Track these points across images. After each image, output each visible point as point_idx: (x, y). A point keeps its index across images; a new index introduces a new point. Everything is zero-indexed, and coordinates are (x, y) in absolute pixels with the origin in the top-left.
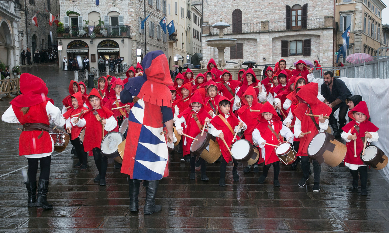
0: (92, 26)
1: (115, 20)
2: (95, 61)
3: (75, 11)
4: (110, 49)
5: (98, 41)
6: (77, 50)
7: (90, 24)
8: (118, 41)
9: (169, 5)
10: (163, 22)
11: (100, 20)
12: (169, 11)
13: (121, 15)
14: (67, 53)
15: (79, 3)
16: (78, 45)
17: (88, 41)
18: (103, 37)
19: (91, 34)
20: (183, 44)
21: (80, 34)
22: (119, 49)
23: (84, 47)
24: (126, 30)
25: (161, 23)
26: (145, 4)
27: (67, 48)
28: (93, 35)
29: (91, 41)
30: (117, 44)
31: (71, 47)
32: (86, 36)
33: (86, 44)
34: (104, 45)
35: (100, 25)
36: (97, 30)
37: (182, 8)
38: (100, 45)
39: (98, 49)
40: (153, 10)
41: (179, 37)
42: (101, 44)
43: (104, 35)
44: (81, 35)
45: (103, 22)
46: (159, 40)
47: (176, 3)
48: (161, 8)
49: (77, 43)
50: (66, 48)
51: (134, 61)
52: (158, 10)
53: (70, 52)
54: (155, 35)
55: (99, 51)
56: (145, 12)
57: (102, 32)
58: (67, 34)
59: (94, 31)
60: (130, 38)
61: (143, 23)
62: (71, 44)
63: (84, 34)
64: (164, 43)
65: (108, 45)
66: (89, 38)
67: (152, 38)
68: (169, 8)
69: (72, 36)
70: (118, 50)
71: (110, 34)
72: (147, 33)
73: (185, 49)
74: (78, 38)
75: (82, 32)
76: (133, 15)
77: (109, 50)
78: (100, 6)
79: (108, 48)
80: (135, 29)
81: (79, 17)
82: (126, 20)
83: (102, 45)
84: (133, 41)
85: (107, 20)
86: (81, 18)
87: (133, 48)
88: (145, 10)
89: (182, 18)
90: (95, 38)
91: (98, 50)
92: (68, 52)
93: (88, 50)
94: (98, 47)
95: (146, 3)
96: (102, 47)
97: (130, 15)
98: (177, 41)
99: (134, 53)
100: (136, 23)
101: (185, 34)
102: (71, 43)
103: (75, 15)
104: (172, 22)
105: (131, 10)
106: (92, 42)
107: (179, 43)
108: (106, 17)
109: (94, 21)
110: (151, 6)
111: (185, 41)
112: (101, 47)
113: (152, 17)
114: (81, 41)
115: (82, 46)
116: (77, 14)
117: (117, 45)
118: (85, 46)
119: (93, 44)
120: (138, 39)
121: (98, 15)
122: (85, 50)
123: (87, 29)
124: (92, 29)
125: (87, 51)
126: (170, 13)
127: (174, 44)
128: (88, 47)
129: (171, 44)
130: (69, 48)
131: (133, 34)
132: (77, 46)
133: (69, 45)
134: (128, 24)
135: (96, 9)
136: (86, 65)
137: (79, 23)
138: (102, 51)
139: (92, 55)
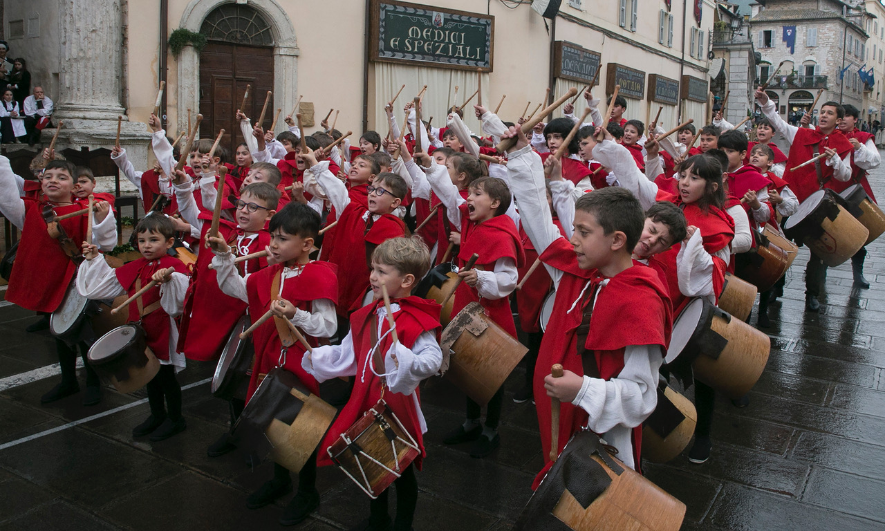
0: (784, 76)
1: (810, 70)
2: (784, 113)
3: (766, 60)
5: (791, 92)
7: (782, 74)
8: (814, 92)
9: (868, 49)
10: (863, 70)
11: (793, 70)
12: (867, 56)
13: (818, 64)
15: (771, 52)
17: (779, 92)
19: (783, 85)
20: (878, 94)
21: (770, 84)
24: (822, 81)
25: (860, 71)
26: (844, 51)
28: (786, 85)
29: (782, 91)
30: (812, 95)
32: (778, 86)
33: (777, 95)
34: (796, 97)
35: (792, 75)
36: (790, 80)
37: (880, 50)
38: (792, 97)
40: (852, 57)
41: (875, 87)
42: (793, 95)
43: (798, 86)
45: (796, 72)
46: (854, 90)
47: (875, 46)
48: (860, 54)
52: (856, 56)
54: (851, 85)
56: (844, 59)
57: (795, 82)
59: (786, 81)
60: (826, 89)
61: (841, 73)
63: (775, 84)
64: (859, 93)
65: (802, 96)
66: (781, 88)
67: (848, 88)
68: (867, 52)
70: (812, 102)
71: (804, 84)
72: (844, 82)
73: (880, 101)
74: (769, 88)
75: (774, 82)
76: (831, 64)
78: (794, 55)
79: (801, 100)
80: (832, 80)
81: (770, 66)
82: (823, 69)
84: (829, 92)
85: (801, 70)
86: (772, 67)
88: (844, 58)
89: (880, 63)
90: (788, 88)
94: (789, 98)
95: (846, 50)
96: (794, 98)
97: (828, 64)
98: (872, 90)
100: (835, 72)
101: (881, 82)
103: (765, 65)
104: (872, 69)
105: (830, 59)
106: (783, 93)
107: (875, 92)
108: (801, 67)
109: (786, 71)
110: (850, 53)
111: (881, 91)
113: (853, 66)
116: (768, 63)
117: (811, 97)
119: (784, 95)
120: (835, 90)
121: (792, 64)
123: (779, 79)
124: (784, 79)
126: (867, 59)
127: (869, 94)
129: (866, 94)
131: (829, 85)
134: (825, 73)
135: (790, 58)
137: (769, 73)
138: (793, 102)
139: (782, 107)
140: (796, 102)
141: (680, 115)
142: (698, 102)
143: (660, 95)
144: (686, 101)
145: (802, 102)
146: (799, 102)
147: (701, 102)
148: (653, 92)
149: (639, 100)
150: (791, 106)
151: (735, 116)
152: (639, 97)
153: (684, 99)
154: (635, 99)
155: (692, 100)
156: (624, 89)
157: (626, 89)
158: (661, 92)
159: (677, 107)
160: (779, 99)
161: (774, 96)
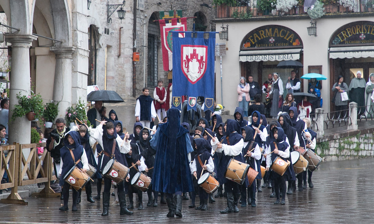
4: (366, 51)
5: (332, 26)
6: (269, 54)
14: (241, 63)
16: (272, 40)
17: (300, 28)
18: (348, 13)
19: (312, 7)
21: (278, 7)
23: (291, 44)
27: (241, 50)
28: (318, 7)
29: (310, 25)
31: (253, 47)
32: (298, 12)
33: (296, 37)
34: (348, 39)
38: (337, 39)
39: (332, 49)
42: (341, 35)
43: (351, 8)
44: (281, 11)
49: (269, 32)
50: (239, 50)
53: (249, 59)
55: (334, 56)
58: (242, 10)
62: (253, 38)
63: (290, 7)
65: (362, 36)
66: (308, 18)
69: (255, 13)
75: (286, 1)
77: (364, 52)
79: (362, 48)
83: (343, 38)
90: (324, 17)
91: (330, 52)
92: (244, 59)
93: (301, 54)
94: (331, 45)
96: (344, 42)
102: (251, 33)
106: (313, 31)
112: (340, 43)
114: (280, 28)
115: (285, 42)
119: (316, 35)
122: (291, 53)
125: (297, 57)
128: (301, 46)
130: (246, 48)
132: (269, 43)
133: (246, 40)
139: (311, 69)
160: (302, 48)
161: (290, 39)
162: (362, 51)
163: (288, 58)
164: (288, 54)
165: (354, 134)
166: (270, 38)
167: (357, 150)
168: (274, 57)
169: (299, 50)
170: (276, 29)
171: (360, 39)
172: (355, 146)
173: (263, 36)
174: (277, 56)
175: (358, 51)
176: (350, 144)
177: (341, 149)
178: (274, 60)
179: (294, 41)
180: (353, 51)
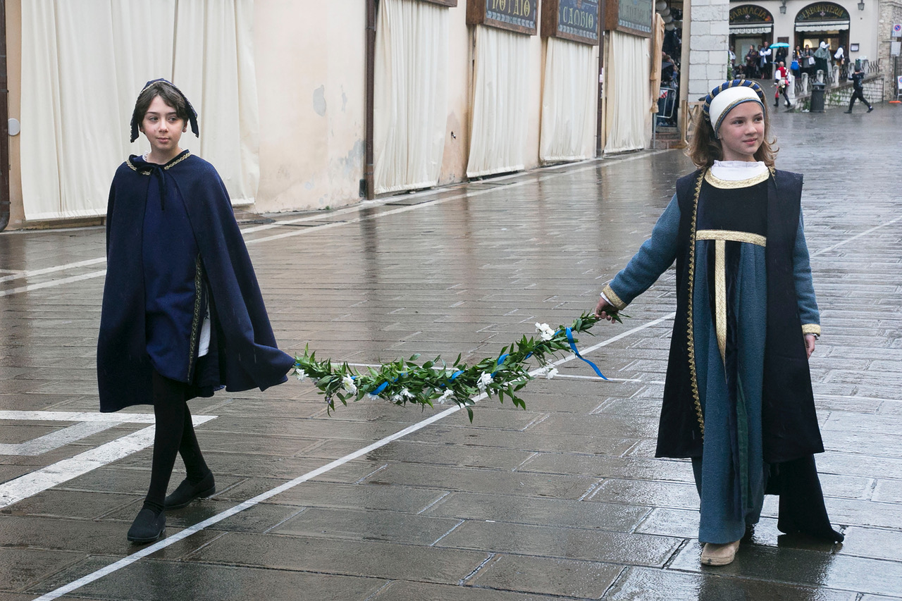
5: (799, 6)
6: (745, 28)
8: (850, 4)
14: (730, 35)
16: (748, 17)
17: (772, 7)
22: (849, 24)
23: (764, 20)
29: (782, 5)
30: (845, 11)
31: (736, 22)
33: (768, 14)
34: (811, 16)
38: (802, 17)
39: (797, 24)
42: (805, 13)
49: (745, 11)
51: (885, 53)
53: (737, 32)
55: (799, 29)
65: (823, 14)
70: (845, 28)
77: (824, 27)
79: (822, 23)
83: (806, 15)
84: (884, 4)
87: (882, 21)
91: (795, 26)
93: (772, 27)
94: (797, 20)
96: (807, 19)
99: (885, 32)
106: (783, 9)
112: (804, 19)
114: (755, 7)
115: (759, 18)
117: (844, 15)
118: (765, 17)
119: (785, 13)
122: (764, 27)
125: (768, 30)
128: (772, 21)
130: (733, 23)
132: (744, 19)
136: (765, 64)
138: (806, 29)
139: (780, 40)
140: (812, 29)
141: (601, 66)
142: (635, 36)
143: (566, 24)
144: (614, 35)
145: (825, 29)
146: (819, 29)
147: (639, 36)
148: (553, 19)
149: (528, 35)
150: (800, 37)
151: (706, 64)
152: (529, 29)
153: (608, 32)
154: (522, 34)
155: (622, 33)
156: (501, 12)
157: (505, 13)
158: (568, 17)
159: (596, 49)
160: (773, 23)
161: (763, 16)
162: (822, 25)
163: (761, 31)
164: (761, 28)
165: (838, 89)
166: (746, 15)
167: (839, 101)
168: (750, 30)
169: (770, 25)
170: (752, 8)
171: (821, 16)
172: (837, 98)
173: (740, 12)
174: (752, 30)
175: (819, 25)
176: (835, 96)
177: (831, 100)
178: (749, 33)
179: (766, 17)
180: (815, 26)
